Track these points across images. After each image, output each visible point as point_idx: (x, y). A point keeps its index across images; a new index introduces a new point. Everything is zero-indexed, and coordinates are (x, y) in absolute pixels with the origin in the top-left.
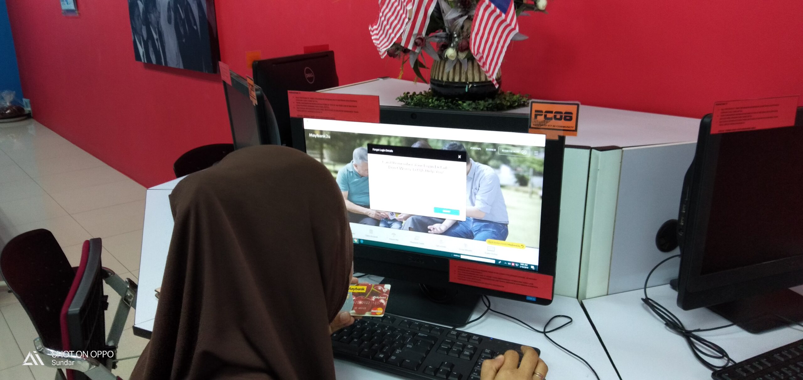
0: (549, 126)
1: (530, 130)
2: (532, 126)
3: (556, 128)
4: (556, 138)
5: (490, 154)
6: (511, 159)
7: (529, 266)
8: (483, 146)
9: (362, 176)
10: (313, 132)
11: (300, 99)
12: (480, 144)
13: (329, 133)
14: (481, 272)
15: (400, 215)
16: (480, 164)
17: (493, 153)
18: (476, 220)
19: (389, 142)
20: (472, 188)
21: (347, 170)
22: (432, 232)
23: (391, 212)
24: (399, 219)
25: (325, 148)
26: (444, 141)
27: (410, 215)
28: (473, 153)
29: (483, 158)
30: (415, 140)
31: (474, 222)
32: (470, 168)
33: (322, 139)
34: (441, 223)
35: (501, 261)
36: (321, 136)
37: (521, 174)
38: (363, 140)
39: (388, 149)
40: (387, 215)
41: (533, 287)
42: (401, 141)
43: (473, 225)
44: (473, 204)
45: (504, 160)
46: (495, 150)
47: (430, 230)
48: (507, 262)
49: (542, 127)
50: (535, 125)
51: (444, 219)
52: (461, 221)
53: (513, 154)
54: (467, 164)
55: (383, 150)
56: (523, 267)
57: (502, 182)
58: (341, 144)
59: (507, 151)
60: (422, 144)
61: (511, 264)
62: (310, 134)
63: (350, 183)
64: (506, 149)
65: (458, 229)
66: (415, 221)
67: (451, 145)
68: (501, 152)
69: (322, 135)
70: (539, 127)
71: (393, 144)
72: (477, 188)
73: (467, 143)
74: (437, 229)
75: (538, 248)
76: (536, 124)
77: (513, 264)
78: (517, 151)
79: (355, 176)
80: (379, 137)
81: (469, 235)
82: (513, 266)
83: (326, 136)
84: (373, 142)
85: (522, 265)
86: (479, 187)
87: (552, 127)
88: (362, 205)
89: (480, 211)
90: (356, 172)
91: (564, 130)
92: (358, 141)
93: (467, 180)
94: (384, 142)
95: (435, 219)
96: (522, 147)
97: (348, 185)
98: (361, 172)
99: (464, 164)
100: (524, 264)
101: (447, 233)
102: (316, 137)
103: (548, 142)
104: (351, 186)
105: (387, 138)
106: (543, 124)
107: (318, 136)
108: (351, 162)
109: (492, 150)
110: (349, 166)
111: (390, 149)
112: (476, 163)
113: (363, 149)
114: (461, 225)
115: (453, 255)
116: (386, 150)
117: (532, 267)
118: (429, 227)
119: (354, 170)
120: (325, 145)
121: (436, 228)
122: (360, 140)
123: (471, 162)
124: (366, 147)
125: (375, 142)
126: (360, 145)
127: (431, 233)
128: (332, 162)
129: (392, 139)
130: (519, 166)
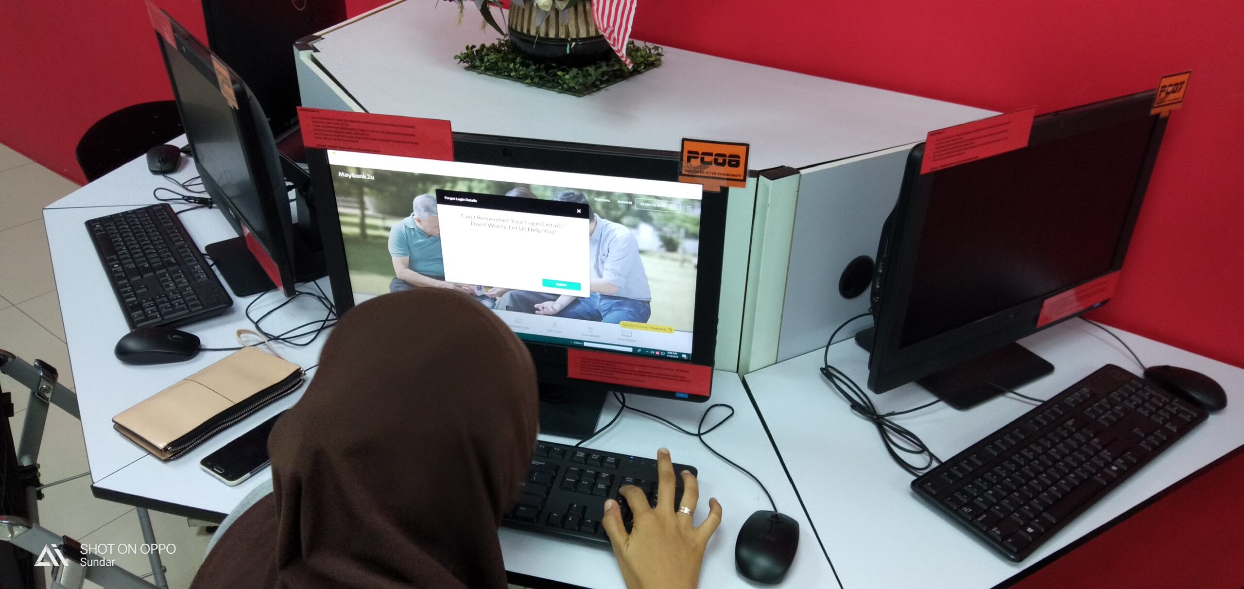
0: (707, 173)
1: (680, 177)
2: (684, 172)
3: (717, 176)
4: (718, 190)
5: (623, 208)
6: (655, 215)
7: (680, 354)
8: (613, 198)
9: (430, 236)
10: (344, 169)
11: (319, 120)
12: (608, 194)
13: (371, 172)
14: (613, 364)
15: (492, 289)
16: (608, 222)
17: (628, 206)
18: (604, 297)
19: (470, 188)
20: (598, 254)
21: (406, 226)
22: (541, 312)
23: (478, 286)
24: (490, 295)
25: (366, 194)
26: (555, 189)
27: (506, 289)
28: (599, 207)
29: (614, 213)
30: (511, 186)
31: (601, 299)
32: (595, 227)
33: (361, 179)
34: (554, 300)
35: (642, 348)
36: (358, 177)
37: (668, 235)
38: (428, 184)
39: (469, 198)
40: (472, 290)
41: (684, 381)
42: (488, 187)
43: (600, 302)
44: (600, 275)
45: (644, 216)
46: (631, 203)
47: (538, 309)
48: (650, 350)
49: (697, 174)
50: (689, 171)
51: (558, 296)
52: (583, 298)
53: (657, 208)
54: (590, 221)
55: (461, 200)
56: (671, 356)
57: (642, 246)
58: (394, 189)
59: (648, 205)
60: (521, 192)
61: (655, 353)
62: (340, 173)
63: (410, 246)
64: (646, 202)
65: (578, 308)
66: (516, 298)
67: (566, 195)
68: (639, 206)
69: (360, 175)
70: (694, 174)
71: (476, 191)
72: (606, 255)
73: (590, 192)
74: (548, 309)
75: (691, 332)
76: (690, 169)
77: (657, 353)
78: (663, 204)
79: (419, 235)
80: (454, 180)
81: (596, 316)
82: (657, 355)
83: (367, 177)
84: (445, 186)
85: (669, 354)
86: (608, 252)
87: (711, 175)
88: (432, 275)
89: (610, 284)
90: (419, 229)
91: (728, 179)
92: (420, 186)
93: (590, 242)
94: (461, 188)
95: (545, 295)
96: (669, 200)
97: (409, 248)
98: (428, 230)
99: (586, 221)
100: (673, 352)
101: (562, 313)
102: (350, 178)
103: (705, 194)
104: (413, 250)
105: (467, 183)
106: (699, 169)
107: (353, 175)
108: (412, 214)
109: (627, 203)
110: (408, 220)
111: (472, 199)
112: (604, 220)
113: (430, 197)
114: (582, 303)
115: (573, 342)
116: (466, 199)
117: (684, 356)
118: (536, 306)
119: (417, 226)
120: (366, 190)
121: (546, 307)
122: (424, 184)
123: (595, 218)
124: (433, 195)
125: (448, 188)
126: (425, 191)
127: (540, 314)
128: (379, 215)
129: (474, 184)
130: (665, 225)
